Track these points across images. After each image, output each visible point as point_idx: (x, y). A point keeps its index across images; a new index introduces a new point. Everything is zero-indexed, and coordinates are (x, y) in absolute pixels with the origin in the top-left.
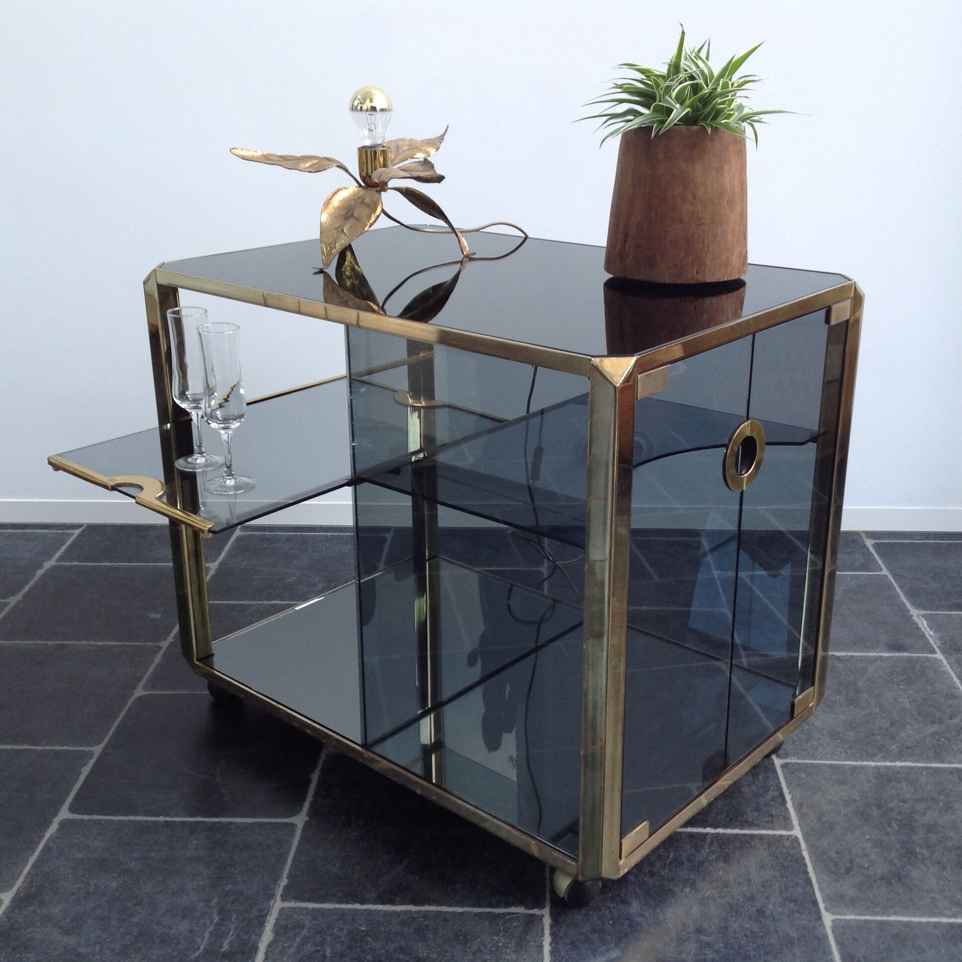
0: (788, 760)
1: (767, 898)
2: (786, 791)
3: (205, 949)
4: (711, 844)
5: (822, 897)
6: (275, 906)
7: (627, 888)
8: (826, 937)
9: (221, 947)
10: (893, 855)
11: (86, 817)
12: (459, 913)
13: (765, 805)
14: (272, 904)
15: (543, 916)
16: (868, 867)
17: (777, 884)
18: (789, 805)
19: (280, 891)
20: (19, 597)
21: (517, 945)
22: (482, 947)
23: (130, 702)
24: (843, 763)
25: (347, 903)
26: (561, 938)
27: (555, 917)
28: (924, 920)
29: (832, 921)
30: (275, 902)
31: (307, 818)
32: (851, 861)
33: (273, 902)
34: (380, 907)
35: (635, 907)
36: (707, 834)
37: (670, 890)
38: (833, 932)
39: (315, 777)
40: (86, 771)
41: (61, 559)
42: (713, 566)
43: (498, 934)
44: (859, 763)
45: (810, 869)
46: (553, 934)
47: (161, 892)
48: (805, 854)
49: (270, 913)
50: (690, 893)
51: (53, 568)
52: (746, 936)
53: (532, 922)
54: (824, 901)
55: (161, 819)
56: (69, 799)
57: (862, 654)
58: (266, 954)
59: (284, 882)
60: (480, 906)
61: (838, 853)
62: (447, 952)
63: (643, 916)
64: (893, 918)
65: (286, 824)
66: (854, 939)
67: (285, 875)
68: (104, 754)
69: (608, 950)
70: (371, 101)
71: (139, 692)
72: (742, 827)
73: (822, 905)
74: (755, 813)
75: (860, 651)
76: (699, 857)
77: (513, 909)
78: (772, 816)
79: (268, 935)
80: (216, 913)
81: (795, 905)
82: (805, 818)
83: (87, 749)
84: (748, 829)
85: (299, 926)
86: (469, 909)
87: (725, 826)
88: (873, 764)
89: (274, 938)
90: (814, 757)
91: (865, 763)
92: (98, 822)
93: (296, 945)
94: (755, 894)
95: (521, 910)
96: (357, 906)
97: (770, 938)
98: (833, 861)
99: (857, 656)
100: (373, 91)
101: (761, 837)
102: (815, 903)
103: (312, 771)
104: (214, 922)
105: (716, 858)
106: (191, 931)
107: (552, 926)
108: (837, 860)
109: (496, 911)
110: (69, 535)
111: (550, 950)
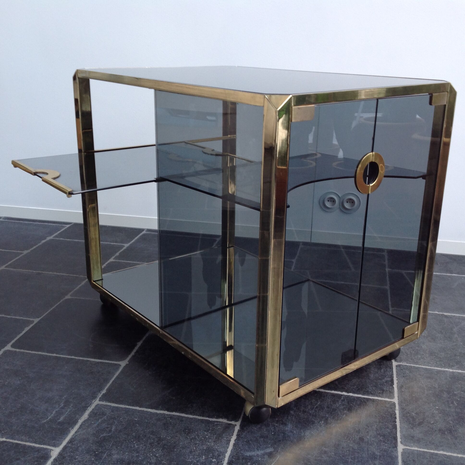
0: (401, 363)
1: (368, 432)
2: (395, 378)
3: (50, 419)
4: (344, 400)
5: (401, 436)
6: (94, 403)
7: (288, 417)
8: (397, 457)
9: (59, 419)
10: (450, 418)
11: (18, 350)
12: (191, 418)
13: (381, 385)
14: (93, 401)
15: (236, 425)
16: (433, 423)
17: (376, 425)
18: (395, 386)
19: (100, 395)
20: (29, 251)
21: (216, 438)
22: (197, 437)
23: (62, 301)
24: (433, 368)
25: (133, 406)
26: (242, 438)
27: (242, 427)
28: (460, 456)
29: (403, 449)
31: (128, 363)
32: (424, 419)
33: (94, 400)
34: (149, 410)
35: (289, 427)
36: (342, 395)
37: (312, 421)
38: (402, 455)
39: (139, 344)
40: (27, 329)
41: (56, 236)
42: (387, 266)
43: (207, 431)
44: (442, 369)
45: (398, 420)
46: (238, 435)
47: (39, 389)
48: (397, 412)
49: (90, 406)
50: (323, 424)
51: (51, 240)
52: (349, 451)
53: (229, 428)
54: (401, 438)
55: (55, 355)
56: (13, 341)
57: (460, 315)
58: (81, 426)
59: (104, 391)
60: (203, 416)
61: (416, 414)
62: (177, 437)
63: (292, 432)
64: (441, 452)
65: (116, 364)
66: (414, 461)
67: (106, 389)
68: (39, 322)
69: (266, 448)
71: (68, 297)
72: (364, 394)
73: (399, 440)
74: (374, 388)
75: (459, 314)
76: (334, 406)
77: (221, 420)
78: (383, 390)
79: (86, 416)
80: (63, 403)
81: (383, 438)
82: (403, 394)
83: (31, 319)
84: (367, 395)
85: (103, 414)
86: (196, 417)
87: (354, 393)
88: (451, 370)
89: (88, 418)
90: (417, 363)
91: (447, 369)
92: (23, 353)
94: (361, 429)
95: (225, 421)
96: (138, 408)
97: (362, 454)
98: (413, 417)
99: (457, 316)
101: (373, 400)
102: (395, 438)
103: (139, 341)
105: (344, 408)
106: (47, 410)
107: (239, 431)
108: (415, 417)
109: (211, 419)
110: (64, 227)
111: (234, 443)
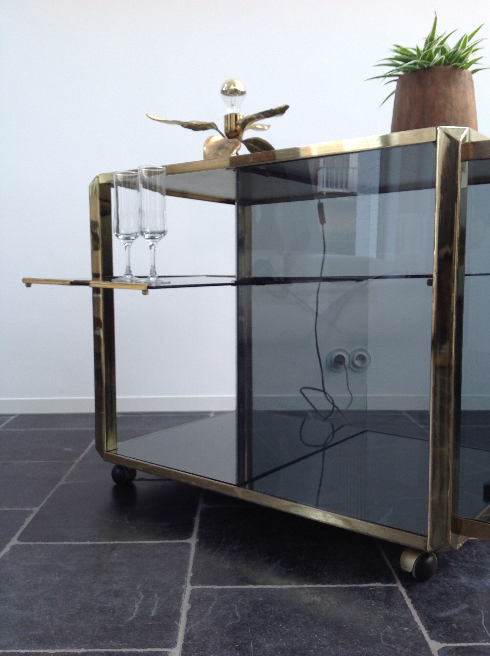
3: (137, 615)
6: (186, 588)
11: (31, 543)
19: (188, 580)
22: (359, 607)
23: (57, 487)
25: (243, 585)
27: (407, 588)
30: (186, 586)
31: (198, 540)
33: (184, 586)
34: (270, 586)
35: (464, 579)
37: (484, 569)
39: (197, 520)
41: (3, 428)
46: (411, 597)
47: (95, 582)
49: (184, 592)
53: (391, 591)
55: (88, 543)
56: (18, 534)
58: (188, 616)
59: (190, 574)
60: (347, 584)
63: (473, 584)
65: (183, 543)
67: (190, 571)
68: (40, 511)
69: (458, 605)
70: (234, 86)
71: (62, 482)
77: (373, 584)
79: (186, 605)
86: (339, 585)
89: (191, 607)
92: (41, 546)
93: (210, 611)
95: (380, 585)
96: (251, 586)
100: (235, 81)
103: (195, 515)
104: (141, 599)
107: (408, 593)
109: (361, 586)
110: (8, 419)
111: (414, 607)
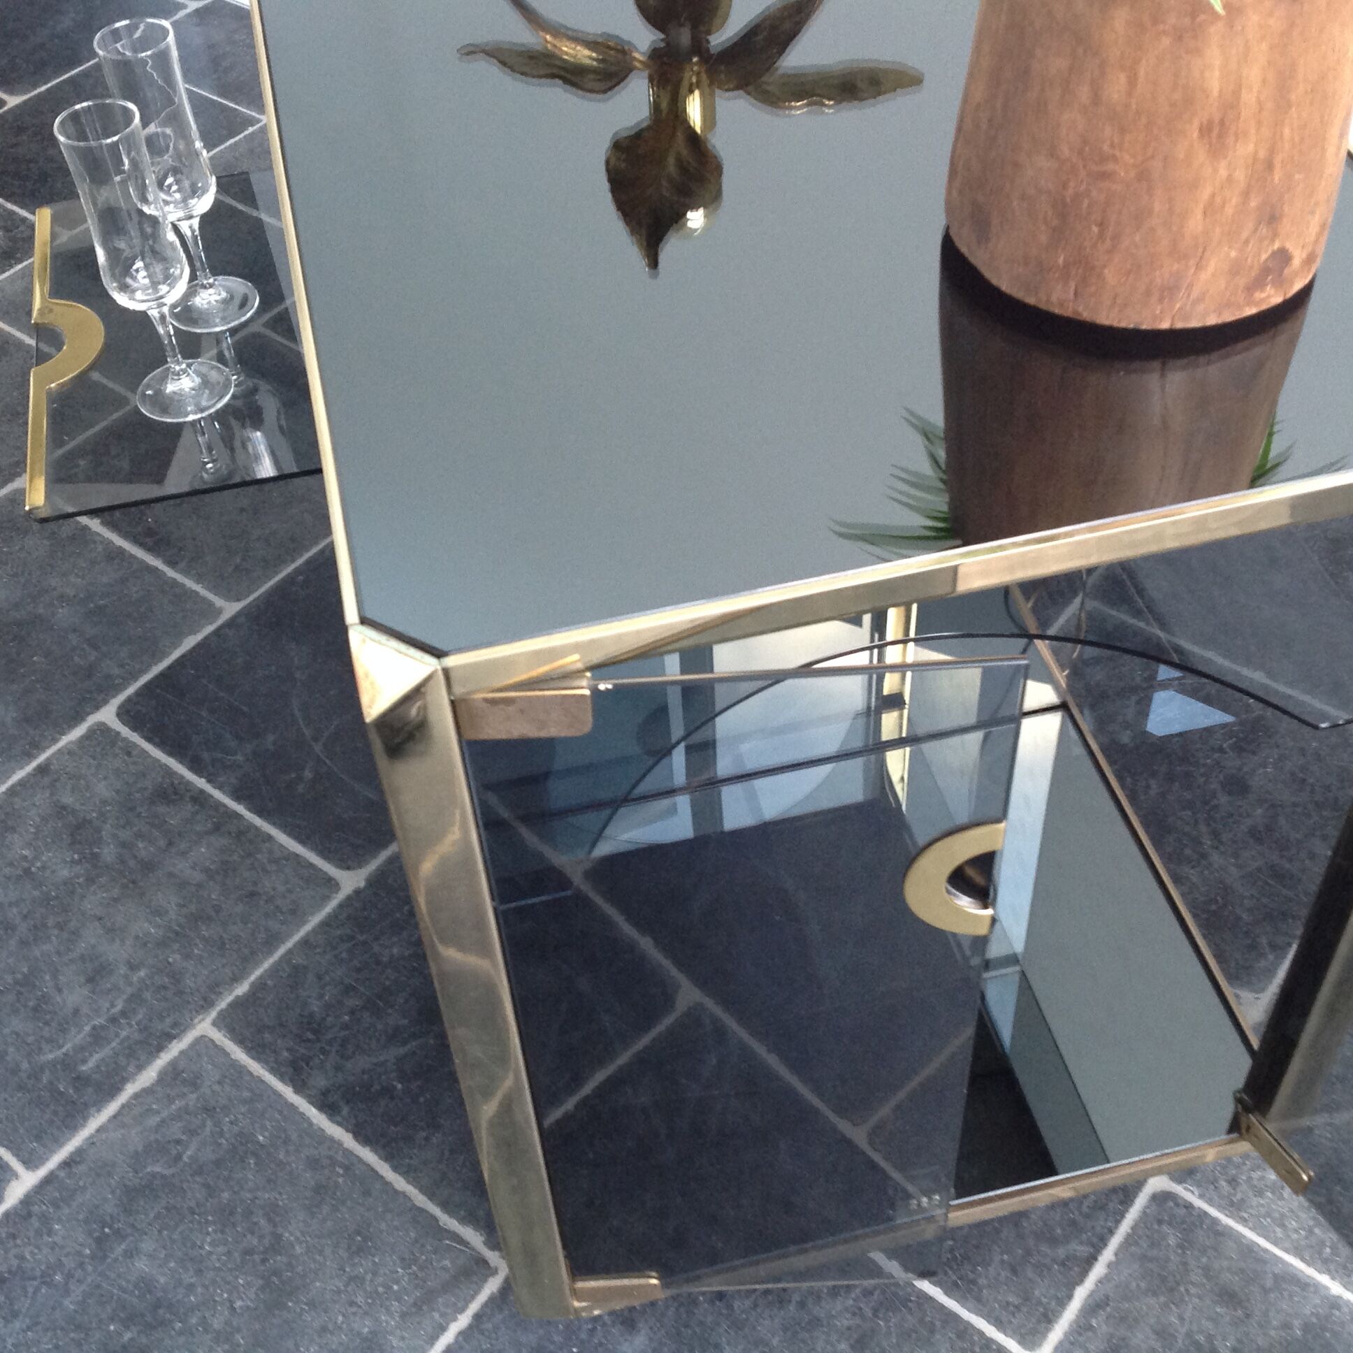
2: (1107, 1255)
3: (66, 1053)
4: (869, 1293)
6: (197, 1027)
9: (84, 1061)
11: (125, 732)
12: (396, 1190)
13: (1037, 1267)
14: (197, 1021)
15: (495, 1273)
18: (1081, 1293)
19: (225, 1002)
21: (414, 1304)
22: (369, 1276)
24: (1280, 1254)
25: (281, 1077)
26: (482, 1332)
30: (203, 1020)
31: (364, 884)
33: (201, 1017)
34: (312, 1112)
40: (187, 644)
43: (408, 1266)
44: (1310, 1271)
49: (182, 1035)
53: (472, 1273)
55: (201, 783)
56: (132, 689)
58: (124, 1106)
59: (243, 989)
65: (330, 879)
67: (252, 978)
68: (233, 621)
74: (1004, 1274)
76: (824, 1308)
77: (468, 1232)
78: (1027, 1298)
80: (125, 997)
83: (220, 603)
85: (196, 1082)
86: (413, 1192)
89: (153, 1085)
90: (1237, 1208)
92: (131, 749)
93: (165, 1114)
95: (477, 1241)
96: (288, 1092)
104: (112, 1011)
105: (849, 1328)
106: (76, 1012)
109: (444, 1219)
